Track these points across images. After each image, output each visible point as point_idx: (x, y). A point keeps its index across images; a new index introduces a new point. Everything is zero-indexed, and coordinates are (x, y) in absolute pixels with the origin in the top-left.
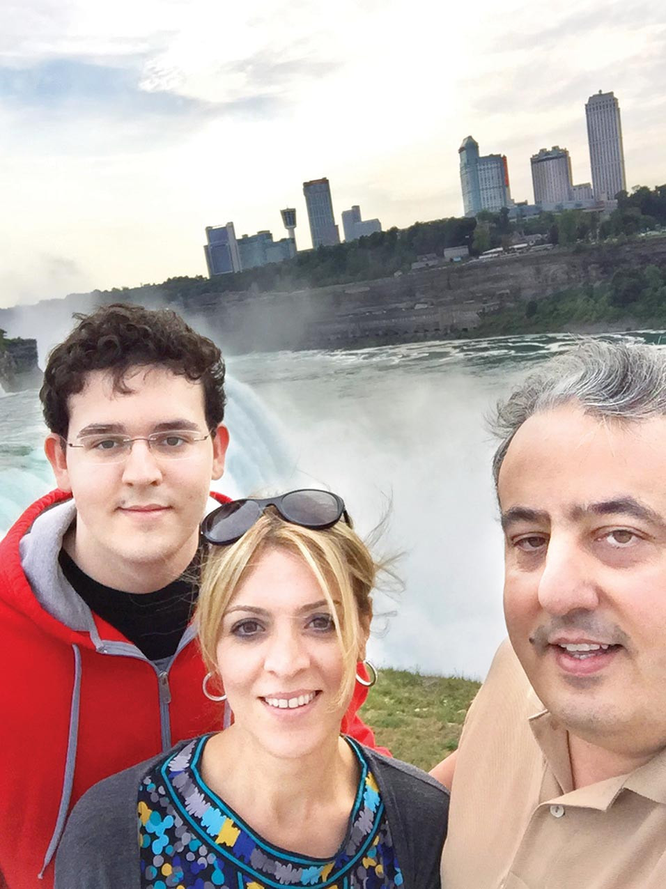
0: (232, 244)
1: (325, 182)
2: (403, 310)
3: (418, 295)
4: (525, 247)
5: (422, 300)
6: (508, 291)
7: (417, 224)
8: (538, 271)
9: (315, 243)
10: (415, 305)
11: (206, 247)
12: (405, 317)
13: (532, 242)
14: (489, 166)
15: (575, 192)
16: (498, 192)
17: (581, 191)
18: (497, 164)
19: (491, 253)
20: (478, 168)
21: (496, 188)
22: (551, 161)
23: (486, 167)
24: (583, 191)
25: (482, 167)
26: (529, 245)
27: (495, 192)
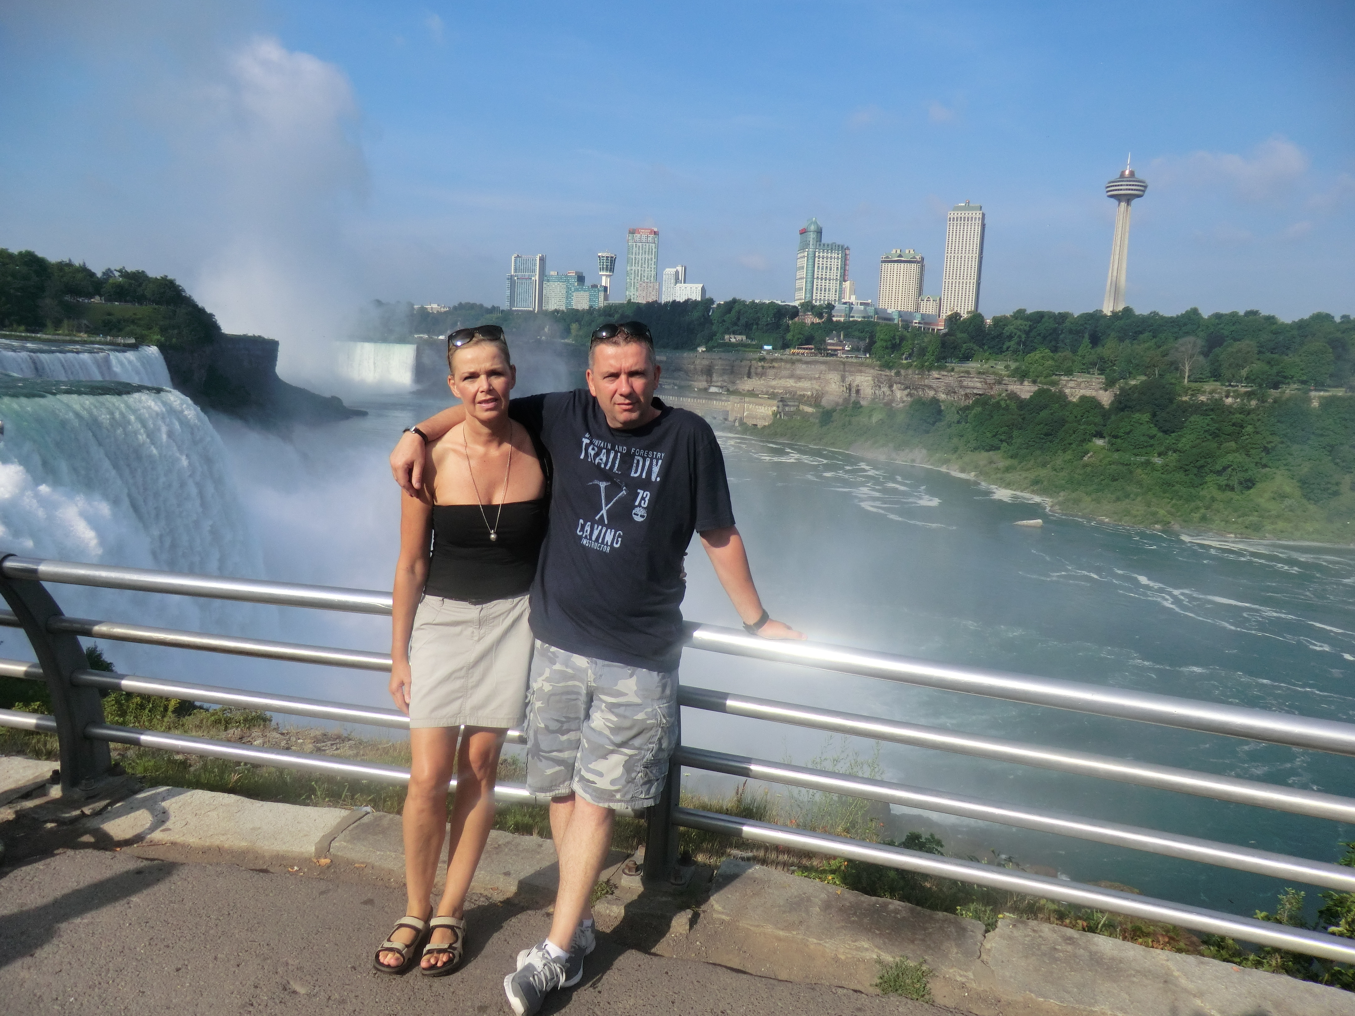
0: (538, 279)
2: (696, 389)
3: (715, 378)
4: (840, 350)
5: (719, 384)
6: (809, 393)
7: (734, 301)
8: (843, 379)
10: (710, 386)
12: (695, 398)
13: (849, 347)
14: (829, 255)
15: (922, 304)
16: (834, 285)
17: (928, 304)
18: (838, 254)
19: (804, 348)
20: (817, 254)
21: (833, 280)
22: (902, 264)
23: (825, 255)
24: (931, 304)
25: (821, 254)
26: (844, 350)
27: (831, 285)
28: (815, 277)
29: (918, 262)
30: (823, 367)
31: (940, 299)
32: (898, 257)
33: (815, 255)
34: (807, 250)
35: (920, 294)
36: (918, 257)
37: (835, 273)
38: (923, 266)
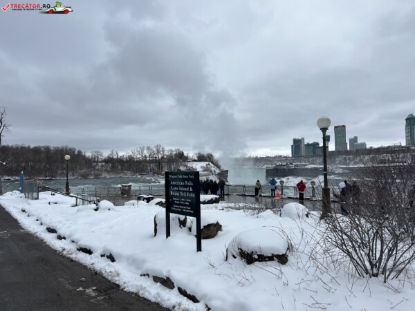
0: (302, 146)
1: (344, 126)
9: (336, 149)
11: (292, 146)
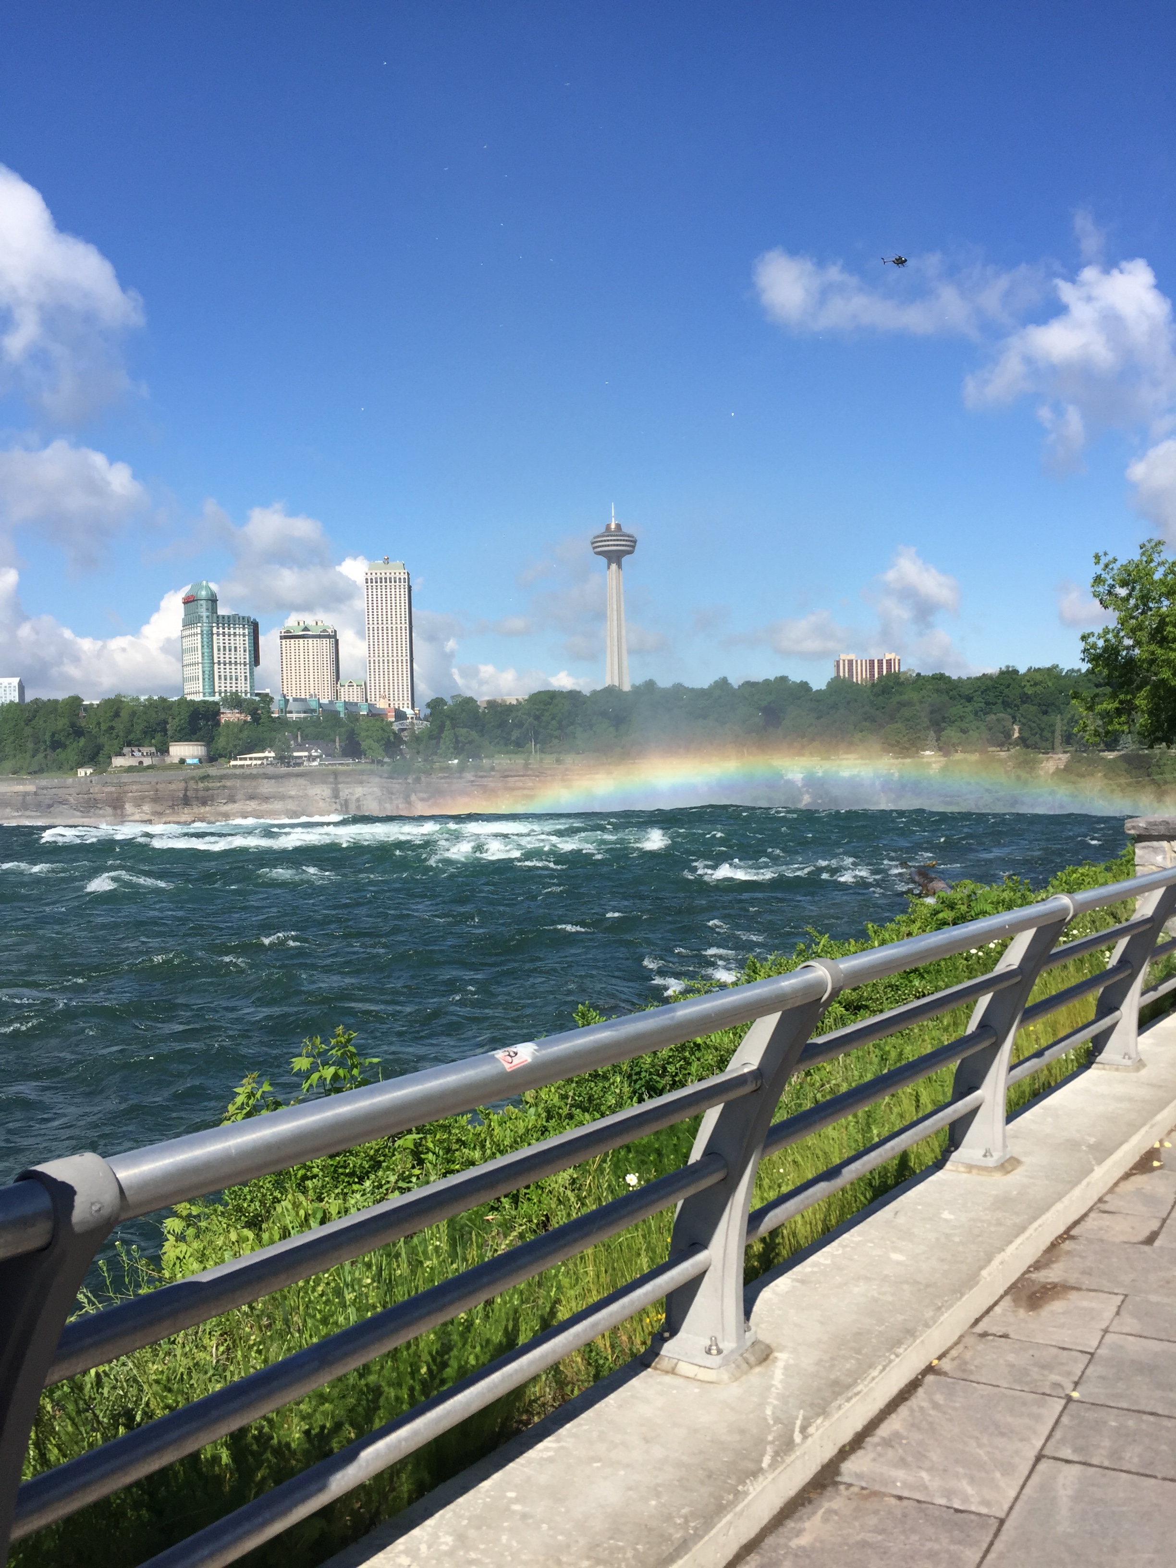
13: (316, 751)
14: (232, 631)
15: (342, 690)
16: (242, 671)
17: (351, 690)
18: (244, 629)
19: (251, 759)
20: (215, 630)
21: (240, 664)
22: (310, 640)
23: (226, 630)
24: (355, 690)
25: (221, 630)
26: (311, 755)
27: (239, 671)
28: (216, 660)
29: (329, 637)
30: (301, 781)
31: (365, 684)
32: (303, 630)
33: (212, 631)
34: (199, 625)
35: (338, 678)
36: (330, 631)
37: (244, 656)
38: (337, 641)
